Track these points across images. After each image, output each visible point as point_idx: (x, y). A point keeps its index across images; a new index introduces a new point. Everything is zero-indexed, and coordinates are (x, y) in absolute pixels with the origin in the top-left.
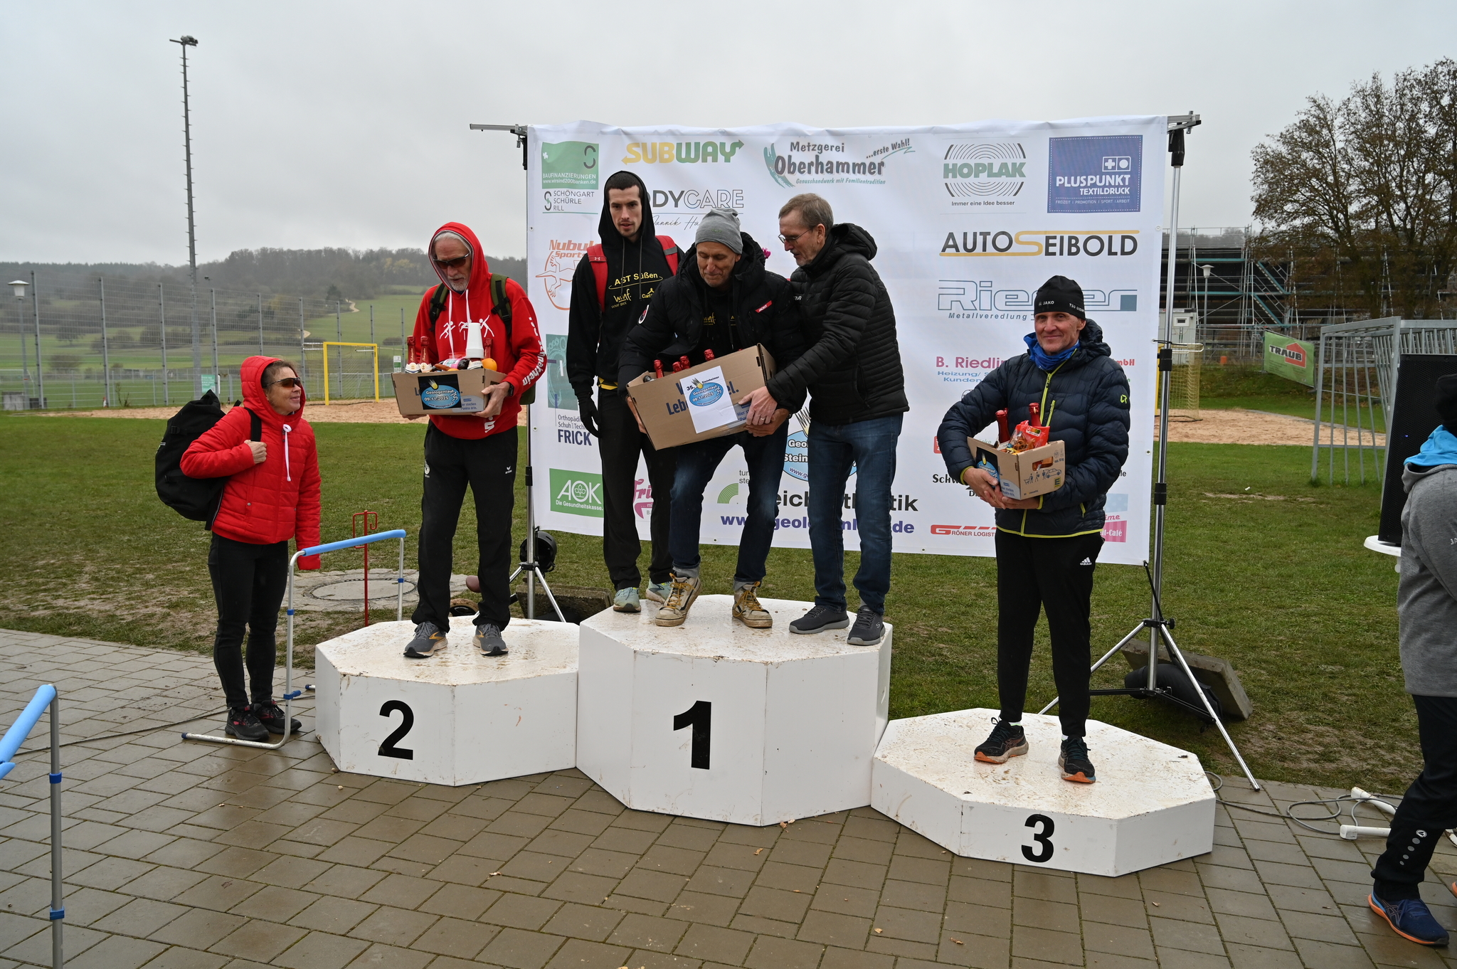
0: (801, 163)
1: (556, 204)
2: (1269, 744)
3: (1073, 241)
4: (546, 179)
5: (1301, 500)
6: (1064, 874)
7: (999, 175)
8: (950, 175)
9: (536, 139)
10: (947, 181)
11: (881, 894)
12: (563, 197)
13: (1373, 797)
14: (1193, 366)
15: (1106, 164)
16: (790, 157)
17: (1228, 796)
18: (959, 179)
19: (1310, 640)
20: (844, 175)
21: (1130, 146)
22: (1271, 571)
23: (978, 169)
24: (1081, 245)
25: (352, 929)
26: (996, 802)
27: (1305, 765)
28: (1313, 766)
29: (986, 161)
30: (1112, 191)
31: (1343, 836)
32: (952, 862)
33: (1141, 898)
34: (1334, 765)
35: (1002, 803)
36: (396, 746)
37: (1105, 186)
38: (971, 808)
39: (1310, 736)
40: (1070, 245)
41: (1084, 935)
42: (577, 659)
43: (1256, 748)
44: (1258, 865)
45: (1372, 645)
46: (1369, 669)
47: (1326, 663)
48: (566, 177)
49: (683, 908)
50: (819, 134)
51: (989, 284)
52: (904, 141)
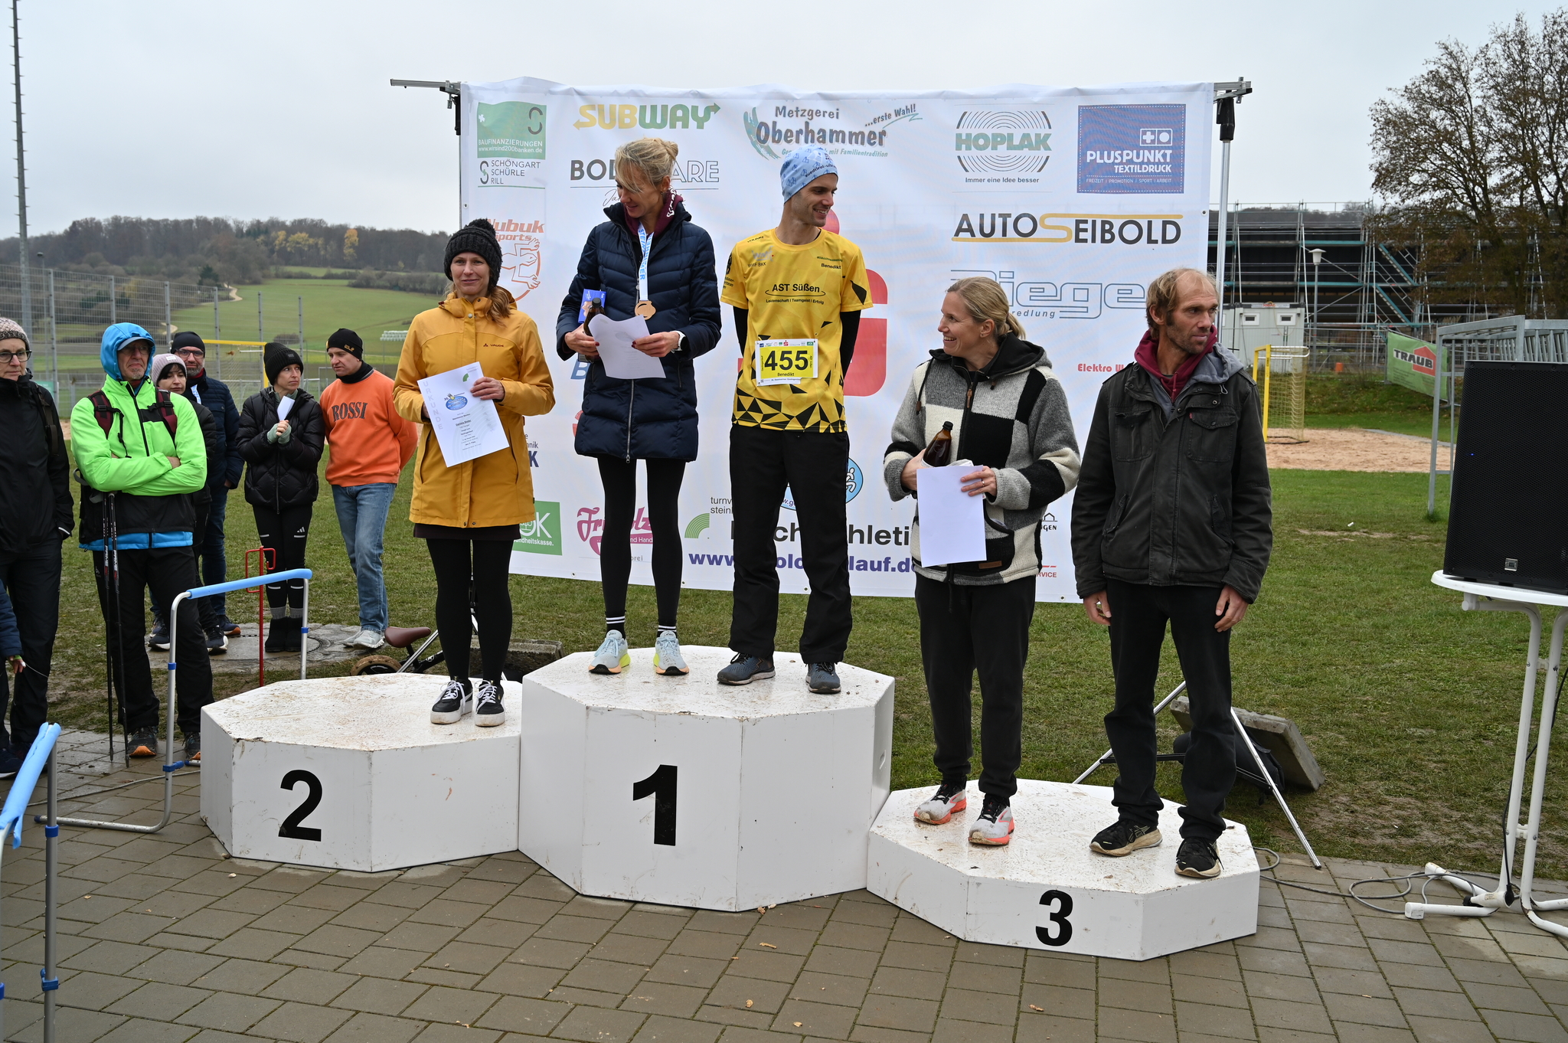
0: (788, 131)
1: (495, 176)
2: (1339, 817)
3: (1107, 227)
4: (482, 146)
5: (1413, 538)
6: (1084, 959)
7: (1020, 147)
8: (964, 146)
9: (470, 99)
10: (959, 153)
11: (871, 982)
12: (502, 168)
13: (1448, 873)
14: (1297, 375)
15: (1144, 137)
16: (775, 123)
17: (1281, 874)
18: (974, 152)
19: (1400, 700)
20: (839, 146)
21: (1171, 116)
22: (1365, 621)
23: (997, 140)
24: (1116, 231)
25: (252, 1027)
26: (1007, 877)
27: (1379, 841)
28: (1388, 841)
29: (1005, 131)
30: (1151, 169)
31: (1408, 915)
32: (956, 948)
33: (1169, 983)
34: (1412, 841)
35: (1013, 878)
36: (300, 825)
37: (1143, 163)
38: (978, 884)
39: (1388, 808)
40: (1104, 231)
41: (1099, 1022)
42: (520, 721)
43: (1324, 823)
44: (1307, 947)
45: (1471, 705)
46: (1464, 732)
47: (1415, 726)
48: (506, 143)
49: (642, 999)
50: (810, 98)
51: (1011, 275)
52: (909, 107)
